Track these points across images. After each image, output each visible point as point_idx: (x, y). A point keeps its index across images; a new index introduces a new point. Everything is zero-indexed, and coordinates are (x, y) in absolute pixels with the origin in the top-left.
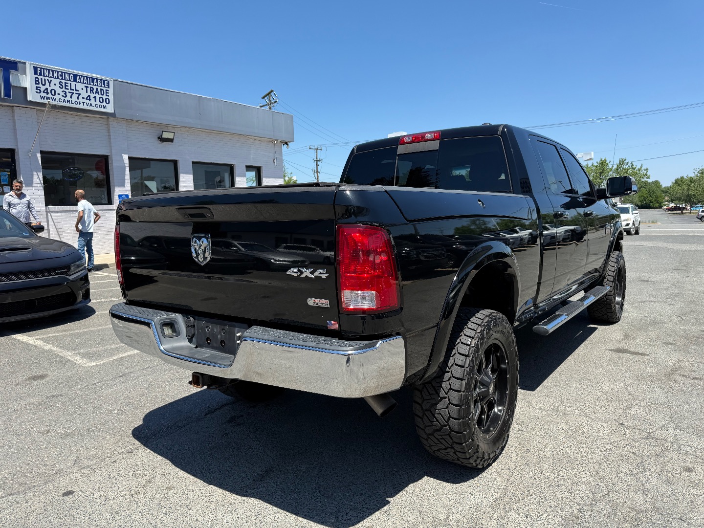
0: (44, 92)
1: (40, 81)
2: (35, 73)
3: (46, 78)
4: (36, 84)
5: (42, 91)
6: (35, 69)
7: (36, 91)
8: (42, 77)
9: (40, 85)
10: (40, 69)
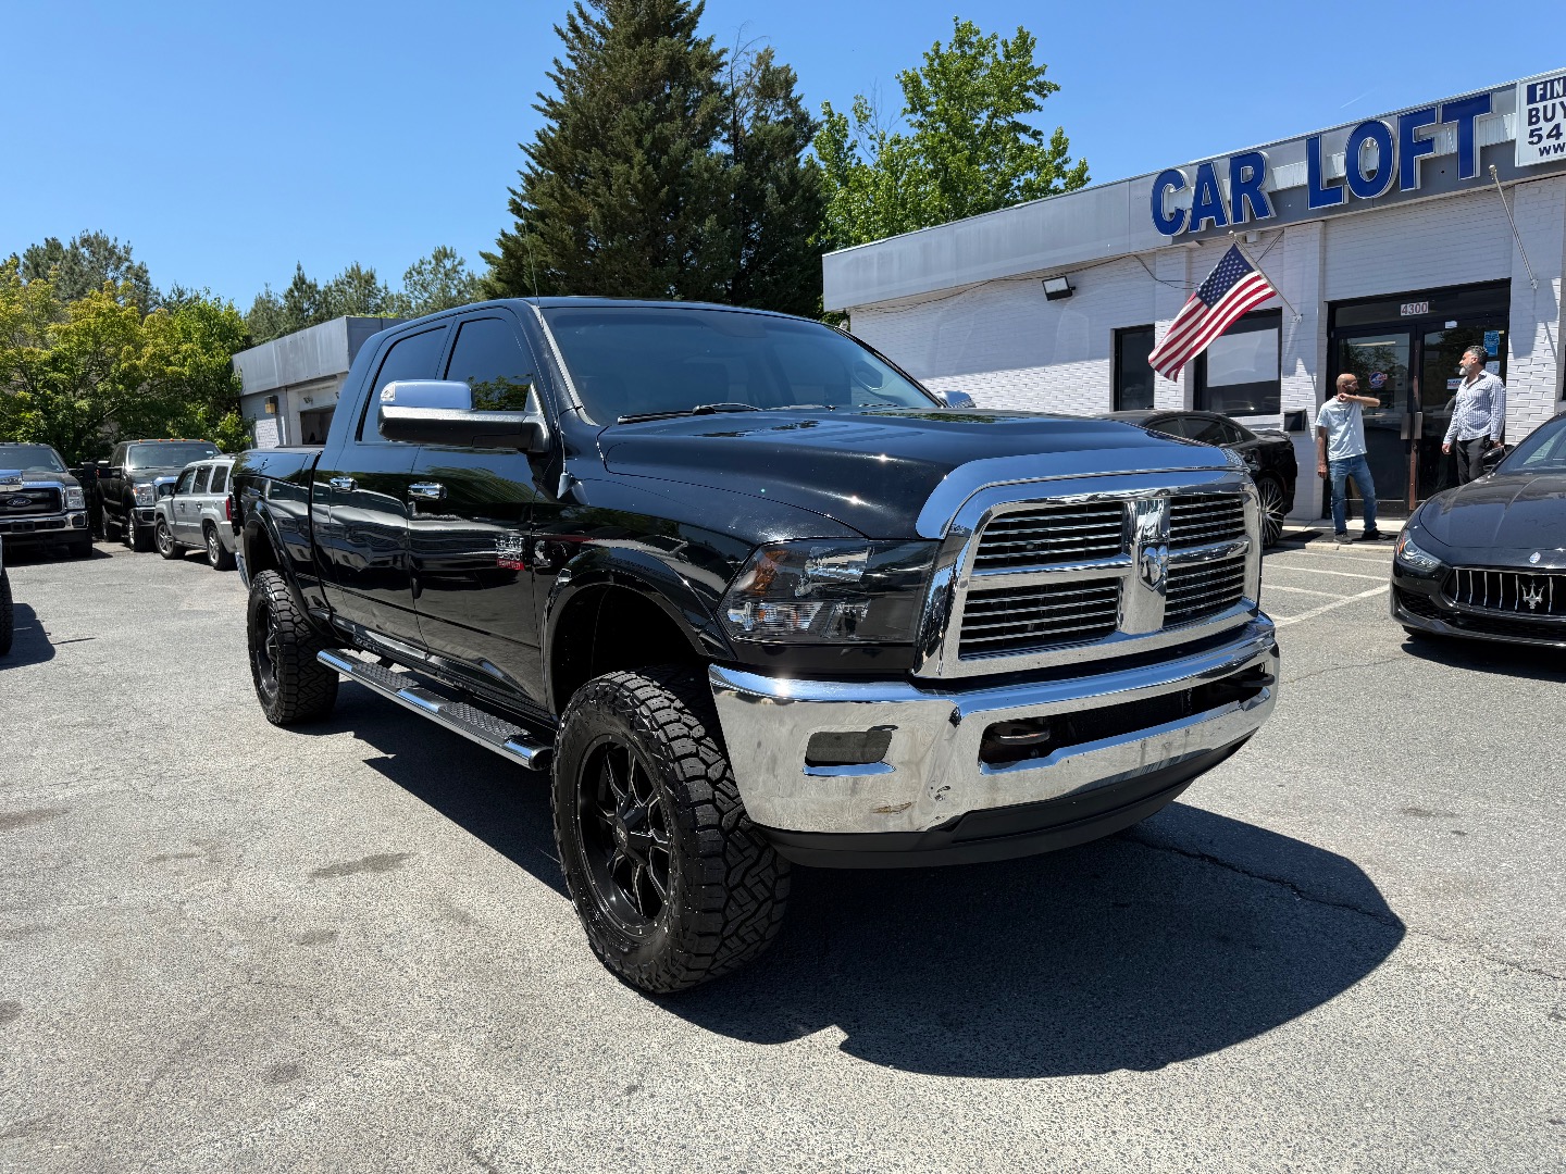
0: (1549, 136)
1: (1541, 114)
2: (1531, 99)
3: (1557, 101)
4: (1530, 123)
5: (1544, 133)
6: (1531, 90)
7: (1531, 140)
8: (1545, 103)
9: (1542, 123)
10: (1542, 86)
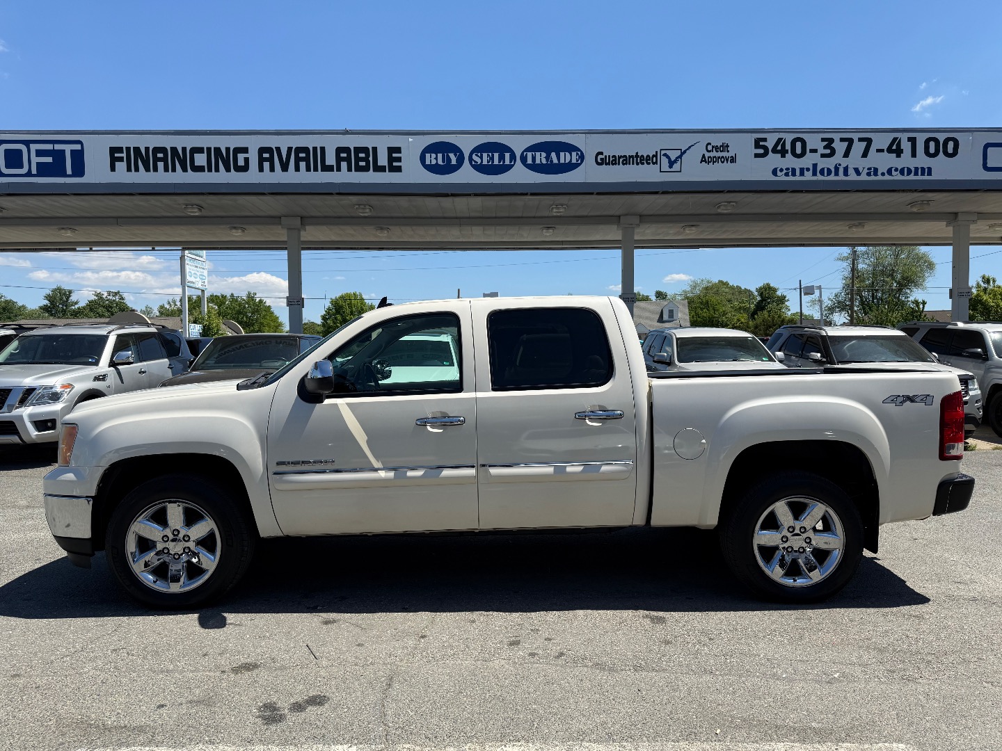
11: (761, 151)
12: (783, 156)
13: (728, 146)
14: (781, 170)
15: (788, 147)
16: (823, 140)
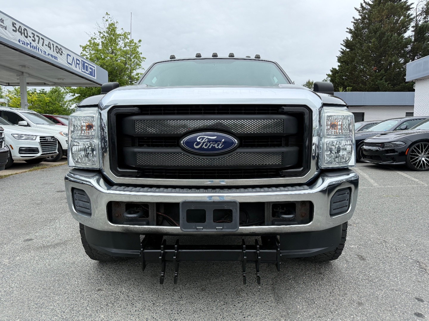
11: (15, 29)
12: (21, 35)
13: (3, 21)
14: (21, 41)
15: (23, 31)
16: (32, 33)
